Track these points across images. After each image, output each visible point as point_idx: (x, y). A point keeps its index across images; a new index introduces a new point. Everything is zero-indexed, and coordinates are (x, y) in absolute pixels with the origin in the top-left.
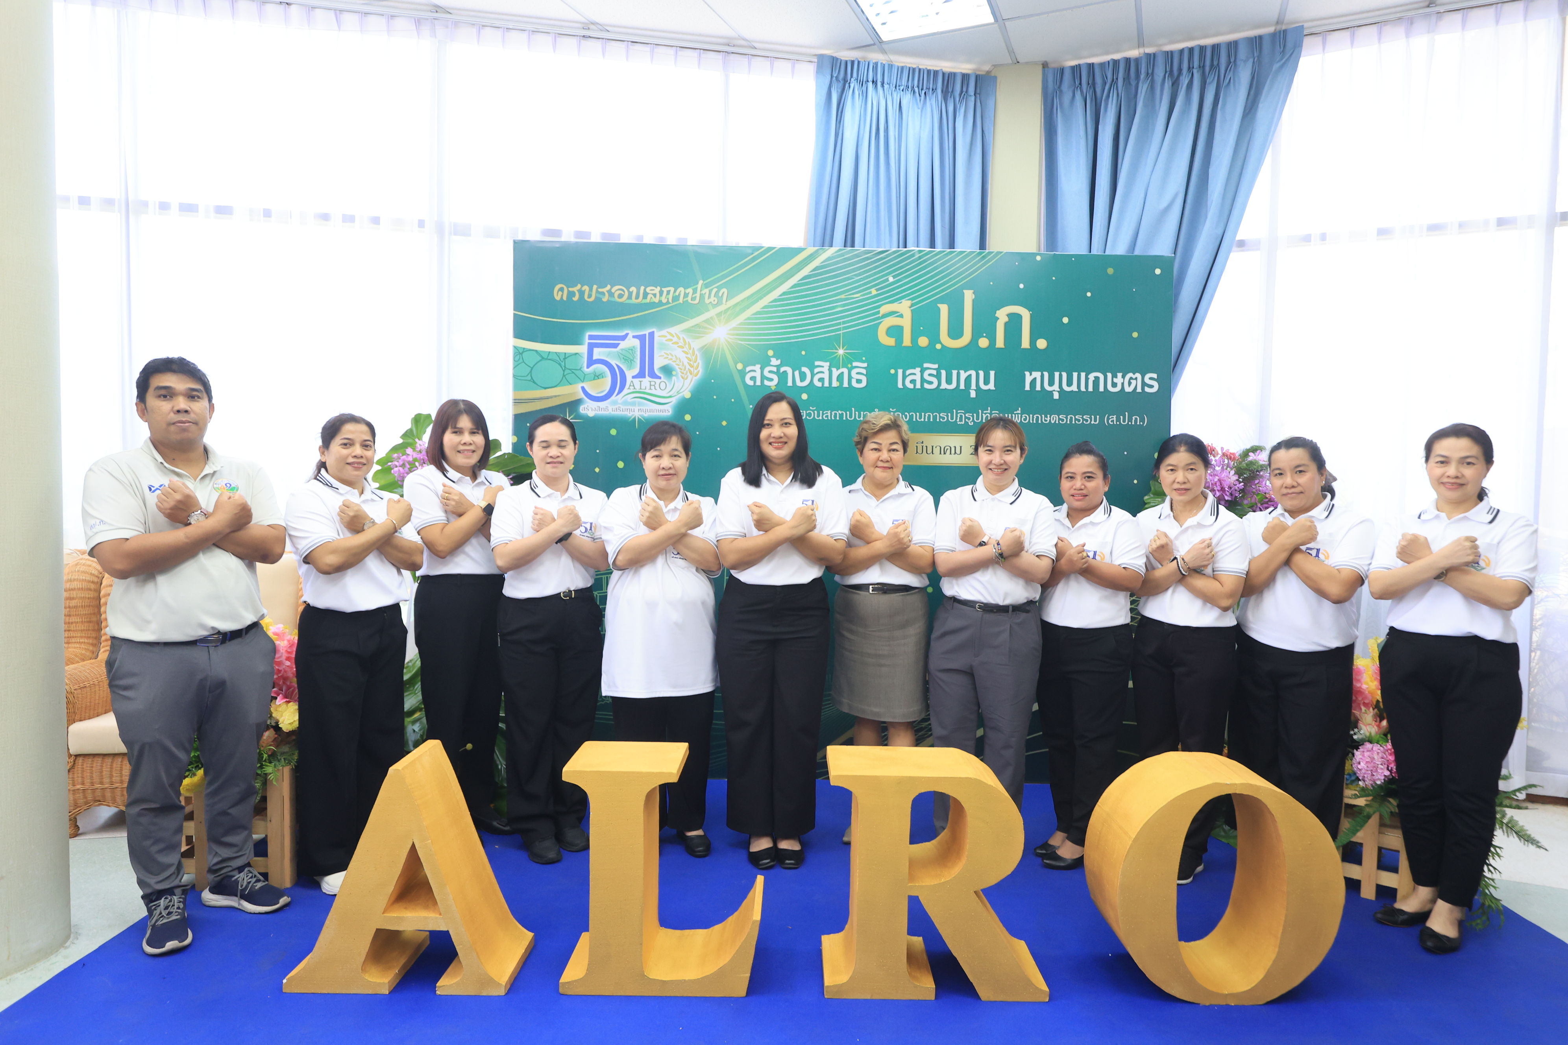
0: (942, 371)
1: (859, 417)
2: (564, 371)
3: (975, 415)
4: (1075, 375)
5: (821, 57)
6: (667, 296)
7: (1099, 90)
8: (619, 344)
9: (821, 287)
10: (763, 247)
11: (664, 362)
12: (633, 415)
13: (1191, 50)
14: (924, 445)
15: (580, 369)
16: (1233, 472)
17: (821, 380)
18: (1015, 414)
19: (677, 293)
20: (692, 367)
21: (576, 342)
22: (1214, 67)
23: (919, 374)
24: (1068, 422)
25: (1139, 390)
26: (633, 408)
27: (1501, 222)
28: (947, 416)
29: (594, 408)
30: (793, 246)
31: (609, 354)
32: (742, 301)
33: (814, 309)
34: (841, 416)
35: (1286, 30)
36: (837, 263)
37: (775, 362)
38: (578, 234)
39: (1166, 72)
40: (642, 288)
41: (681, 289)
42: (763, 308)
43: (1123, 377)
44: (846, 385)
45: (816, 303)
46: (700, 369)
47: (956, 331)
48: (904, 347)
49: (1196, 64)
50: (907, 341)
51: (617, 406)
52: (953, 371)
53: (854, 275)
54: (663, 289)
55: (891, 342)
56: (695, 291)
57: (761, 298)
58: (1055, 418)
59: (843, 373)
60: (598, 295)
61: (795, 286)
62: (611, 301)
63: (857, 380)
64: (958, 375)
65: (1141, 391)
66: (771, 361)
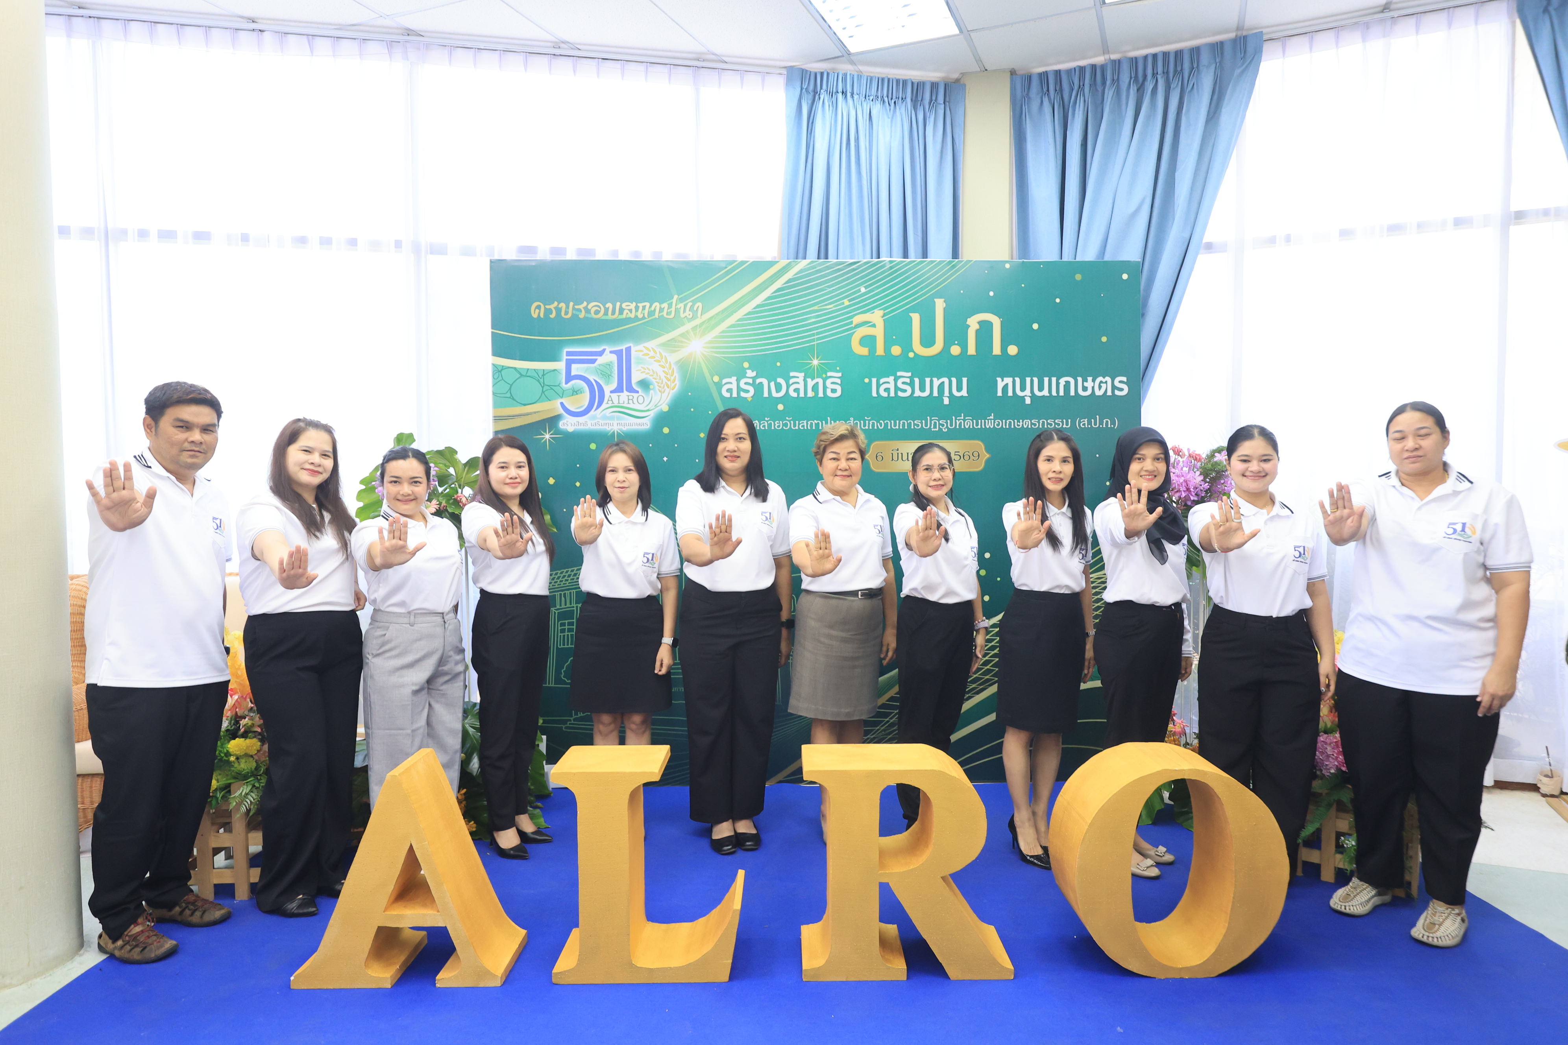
0: (915, 379)
2: (543, 387)
3: (949, 421)
4: (1046, 380)
5: (790, 69)
6: (643, 312)
7: (1066, 97)
8: (597, 359)
9: (795, 298)
10: (736, 261)
11: (642, 376)
12: (612, 429)
13: (1155, 56)
14: (899, 452)
16: (1198, 473)
17: (796, 390)
18: (988, 420)
19: (652, 309)
20: (669, 380)
21: (554, 358)
22: (1178, 72)
23: (892, 383)
24: (1041, 427)
25: (1109, 393)
26: (611, 422)
27: (1459, 222)
28: (922, 423)
30: (767, 260)
31: (587, 370)
32: (717, 314)
33: (787, 321)
35: (1246, 36)
36: (810, 275)
37: (751, 374)
39: (1131, 78)
40: (618, 304)
41: (657, 304)
42: (737, 321)
43: (1094, 381)
44: (821, 394)
45: (790, 315)
46: (677, 382)
47: (928, 340)
48: (877, 356)
49: (1160, 69)
50: (880, 351)
51: (596, 421)
52: (926, 379)
53: (826, 287)
54: (638, 304)
55: (864, 351)
56: (670, 306)
57: (735, 311)
58: (1027, 423)
59: (817, 383)
60: (574, 312)
61: (768, 298)
62: (588, 317)
63: (832, 389)
64: (931, 382)
65: (1111, 394)
66: (746, 373)
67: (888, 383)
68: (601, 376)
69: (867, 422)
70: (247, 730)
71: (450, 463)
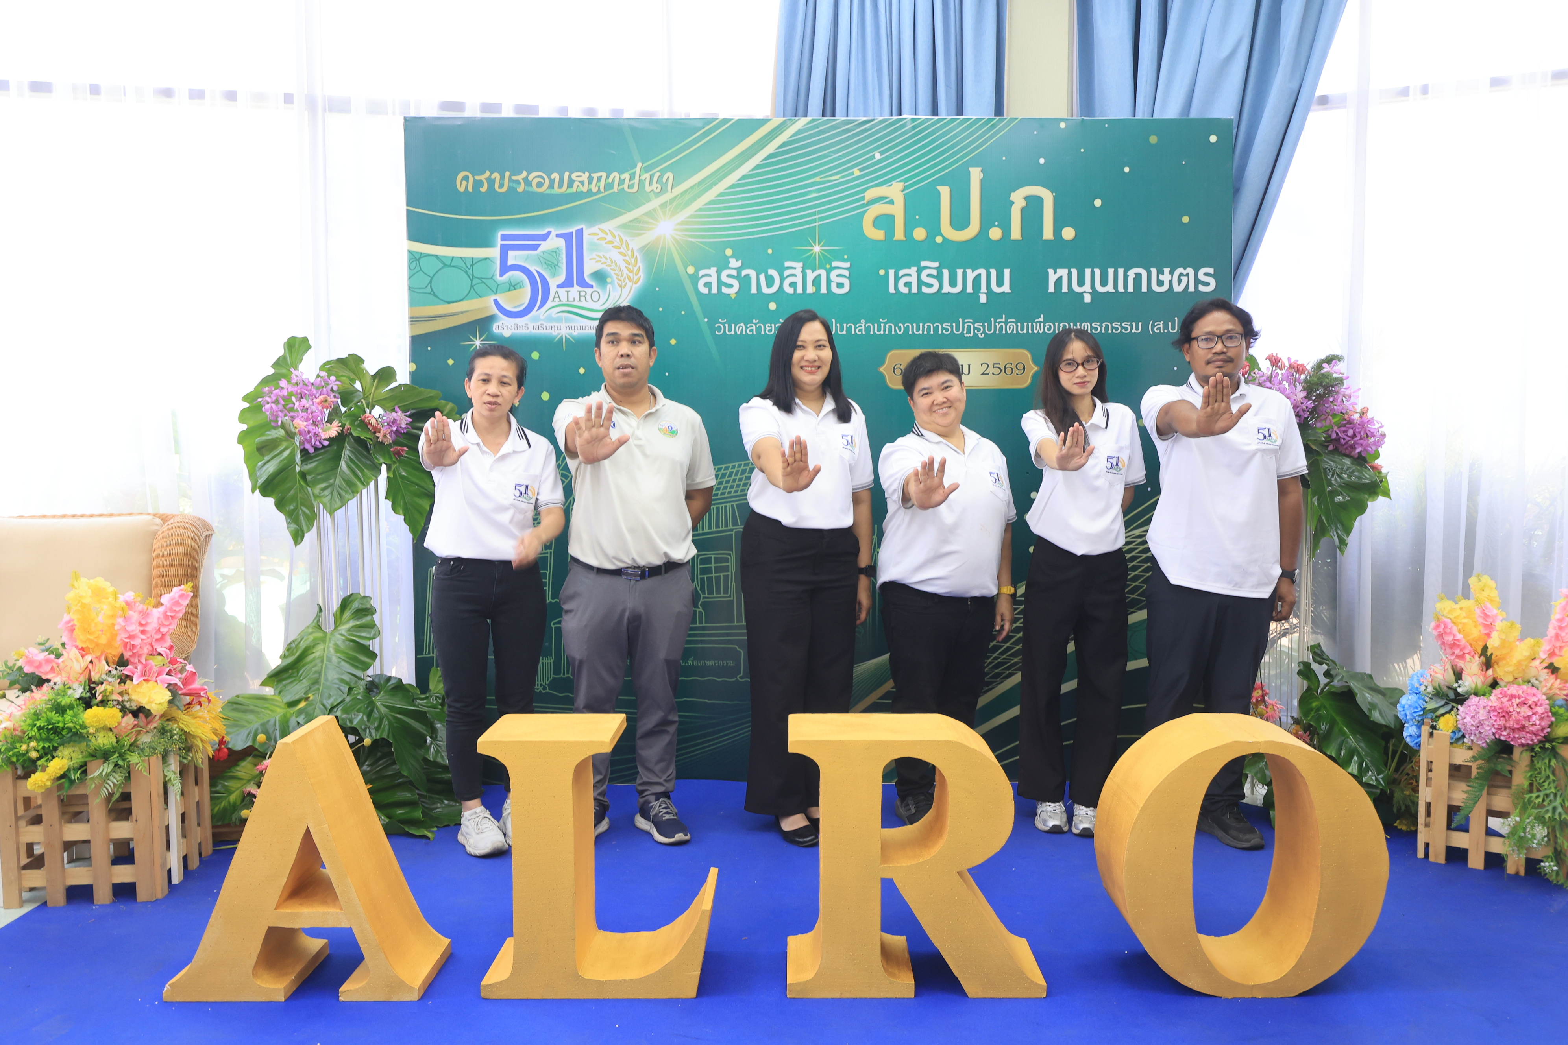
0: (944, 270)
1: (842, 330)
2: (472, 280)
3: (986, 324)
4: (1111, 271)
6: (598, 184)
8: (539, 245)
9: (791, 167)
10: (717, 119)
11: (596, 267)
12: (559, 334)
15: (492, 278)
17: (793, 285)
18: (1036, 323)
19: (610, 180)
20: (631, 272)
21: (486, 243)
23: (915, 275)
24: (1103, 332)
25: (1191, 289)
28: (952, 327)
30: (758, 118)
31: (527, 258)
32: (692, 187)
33: (781, 196)
36: (811, 136)
37: (734, 263)
38: (485, 107)
40: (567, 174)
41: (615, 174)
42: (718, 196)
43: (1172, 273)
44: (824, 290)
45: (784, 188)
46: (642, 274)
47: (960, 220)
48: (896, 241)
50: (899, 234)
51: (539, 323)
52: (958, 270)
53: (831, 152)
54: (592, 175)
55: (878, 235)
56: (632, 177)
57: (715, 184)
59: (819, 275)
60: (511, 184)
61: (757, 167)
62: (528, 192)
63: (837, 283)
64: (965, 275)
65: (1193, 290)
66: (729, 262)
67: (910, 275)
68: (546, 266)
69: (882, 325)
70: (105, 698)
71: (354, 374)
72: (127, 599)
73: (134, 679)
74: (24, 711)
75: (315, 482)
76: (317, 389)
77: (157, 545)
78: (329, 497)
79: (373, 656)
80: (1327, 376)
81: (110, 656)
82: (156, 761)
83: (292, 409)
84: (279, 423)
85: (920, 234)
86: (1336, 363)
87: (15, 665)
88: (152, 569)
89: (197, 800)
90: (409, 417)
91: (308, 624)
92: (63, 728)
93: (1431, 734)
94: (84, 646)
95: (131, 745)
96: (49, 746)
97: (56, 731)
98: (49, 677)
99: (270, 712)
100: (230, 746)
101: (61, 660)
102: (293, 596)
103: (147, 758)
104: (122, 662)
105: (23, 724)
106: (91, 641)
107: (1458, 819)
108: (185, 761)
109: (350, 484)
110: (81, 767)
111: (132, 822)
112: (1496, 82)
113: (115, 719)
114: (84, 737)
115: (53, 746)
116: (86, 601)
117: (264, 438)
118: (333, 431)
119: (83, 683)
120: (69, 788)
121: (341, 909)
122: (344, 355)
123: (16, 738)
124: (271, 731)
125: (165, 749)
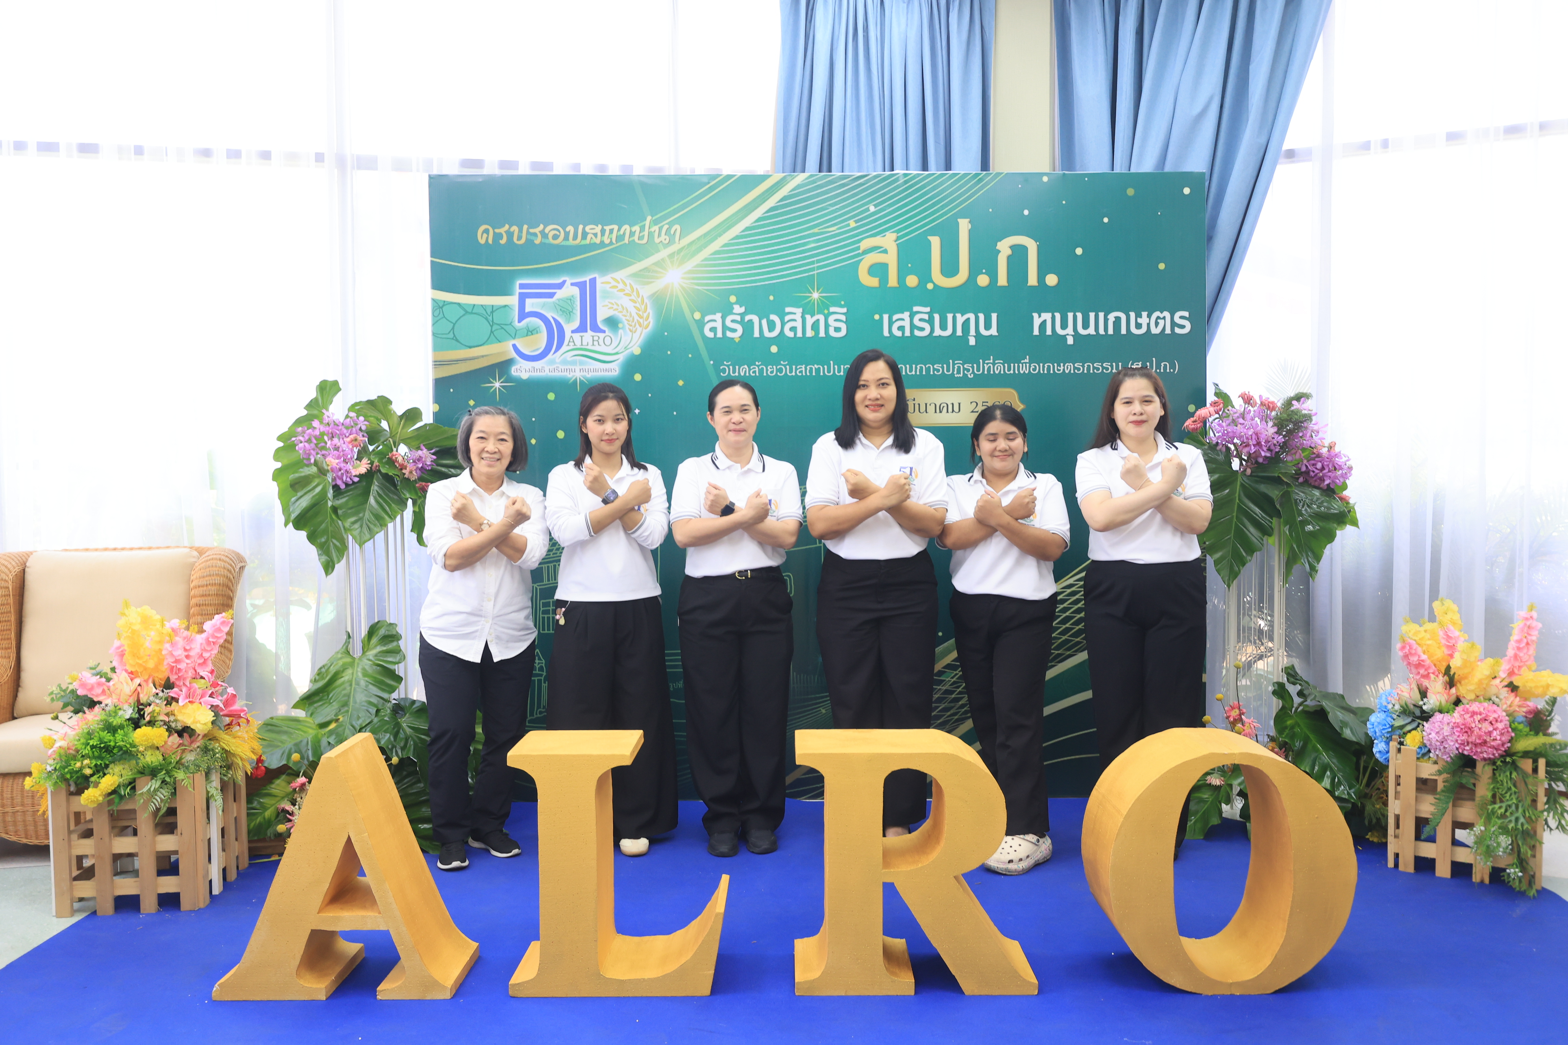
0: (935, 315)
2: (492, 326)
3: (975, 365)
4: (1092, 315)
6: (610, 236)
8: (555, 293)
9: (791, 219)
10: (721, 175)
12: (574, 376)
14: (916, 402)
15: (510, 324)
17: (793, 329)
18: (1022, 364)
19: (621, 232)
20: (641, 317)
23: (908, 320)
24: (1085, 372)
25: (1168, 331)
28: (943, 368)
29: (527, 370)
30: (759, 173)
32: (698, 239)
33: (783, 246)
34: (818, 370)
36: (809, 190)
37: (738, 309)
40: (581, 227)
41: (626, 227)
42: (722, 247)
43: (1149, 316)
44: (822, 334)
45: (784, 239)
47: (950, 268)
48: (890, 287)
50: (893, 281)
51: (555, 366)
52: (948, 315)
53: (829, 204)
54: (605, 227)
55: (874, 282)
56: (642, 229)
57: (720, 235)
58: (1069, 367)
59: (818, 320)
60: (529, 237)
61: (760, 219)
62: (545, 244)
63: (835, 328)
64: (954, 318)
65: (1170, 333)
66: (733, 308)
67: (903, 320)
70: (152, 719)
71: (383, 415)
72: (174, 626)
73: (180, 701)
74: (78, 731)
75: (346, 516)
76: (347, 428)
77: (195, 576)
78: (359, 530)
79: (399, 679)
80: (1295, 413)
81: (156, 679)
82: (200, 777)
83: (324, 448)
84: (312, 461)
85: (912, 281)
86: (1305, 400)
87: (68, 687)
88: (189, 598)
89: (235, 815)
90: (433, 454)
91: (338, 649)
92: (114, 747)
93: (1399, 750)
94: (133, 670)
95: (177, 763)
96: (101, 764)
97: (108, 749)
98: (100, 699)
99: (302, 733)
100: (266, 765)
101: (111, 683)
102: (320, 624)
103: (192, 775)
104: (168, 685)
105: (76, 743)
106: (140, 665)
107: (1427, 831)
108: (225, 778)
109: (378, 517)
110: (130, 783)
111: (177, 835)
112: (1453, 137)
113: (162, 739)
114: (133, 755)
115: (105, 764)
116: (137, 627)
117: (297, 475)
118: (362, 468)
119: (133, 704)
120: (119, 803)
121: (380, 913)
122: (373, 397)
123: (69, 756)
124: (303, 751)
125: (208, 766)
